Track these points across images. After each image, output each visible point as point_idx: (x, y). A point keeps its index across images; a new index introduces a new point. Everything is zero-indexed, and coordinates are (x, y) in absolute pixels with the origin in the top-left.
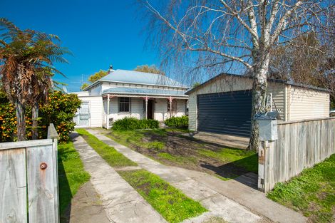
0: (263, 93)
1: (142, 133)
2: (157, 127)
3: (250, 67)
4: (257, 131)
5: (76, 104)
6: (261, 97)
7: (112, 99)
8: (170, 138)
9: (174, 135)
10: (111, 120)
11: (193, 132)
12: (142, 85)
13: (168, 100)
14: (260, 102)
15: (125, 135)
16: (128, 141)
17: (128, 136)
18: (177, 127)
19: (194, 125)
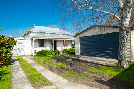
0: (127, 33)
1: (52, 58)
2: (59, 54)
3: (118, 18)
4: (123, 56)
5: (13, 43)
6: (126, 35)
7: (35, 40)
8: (67, 60)
9: (68, 58)
10: (35, 51)
11: (78, 56)
12: (51, 34)
13: (63, 41)
14: (125, 38)
15: (43, 59)
16: (44, 63)
17: (44, 60)
18: (69, 53)
19: (78, 52)
